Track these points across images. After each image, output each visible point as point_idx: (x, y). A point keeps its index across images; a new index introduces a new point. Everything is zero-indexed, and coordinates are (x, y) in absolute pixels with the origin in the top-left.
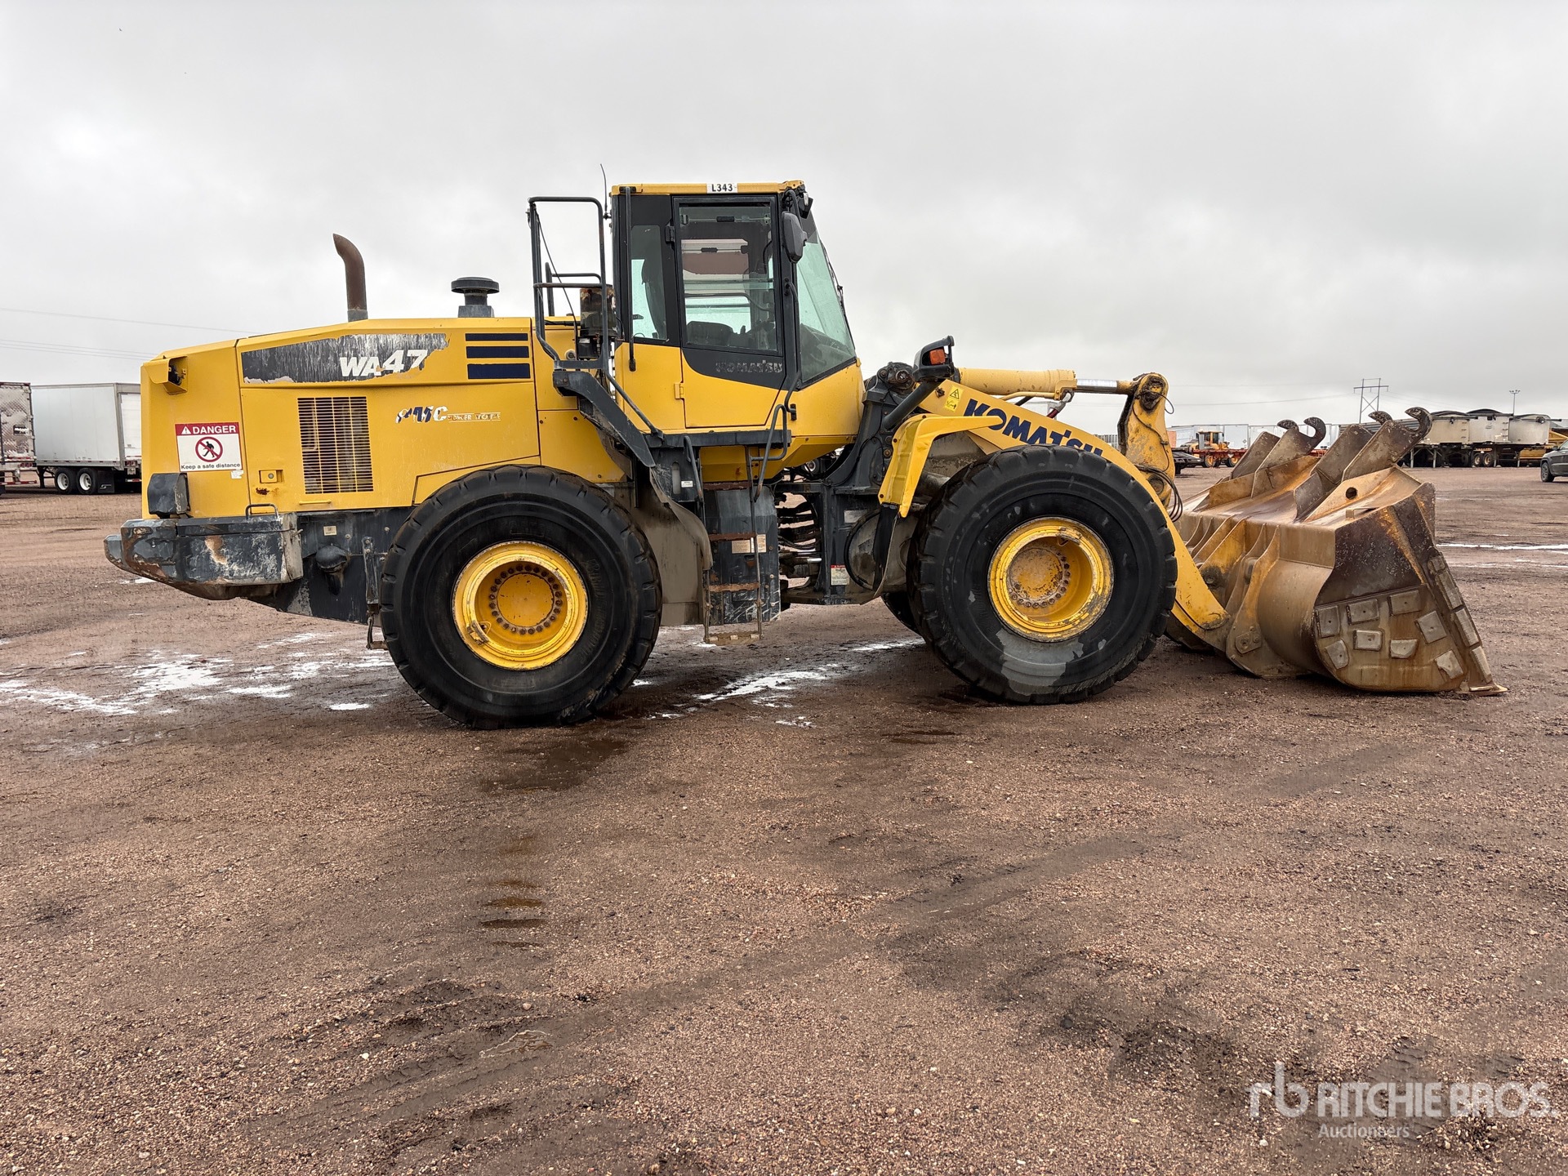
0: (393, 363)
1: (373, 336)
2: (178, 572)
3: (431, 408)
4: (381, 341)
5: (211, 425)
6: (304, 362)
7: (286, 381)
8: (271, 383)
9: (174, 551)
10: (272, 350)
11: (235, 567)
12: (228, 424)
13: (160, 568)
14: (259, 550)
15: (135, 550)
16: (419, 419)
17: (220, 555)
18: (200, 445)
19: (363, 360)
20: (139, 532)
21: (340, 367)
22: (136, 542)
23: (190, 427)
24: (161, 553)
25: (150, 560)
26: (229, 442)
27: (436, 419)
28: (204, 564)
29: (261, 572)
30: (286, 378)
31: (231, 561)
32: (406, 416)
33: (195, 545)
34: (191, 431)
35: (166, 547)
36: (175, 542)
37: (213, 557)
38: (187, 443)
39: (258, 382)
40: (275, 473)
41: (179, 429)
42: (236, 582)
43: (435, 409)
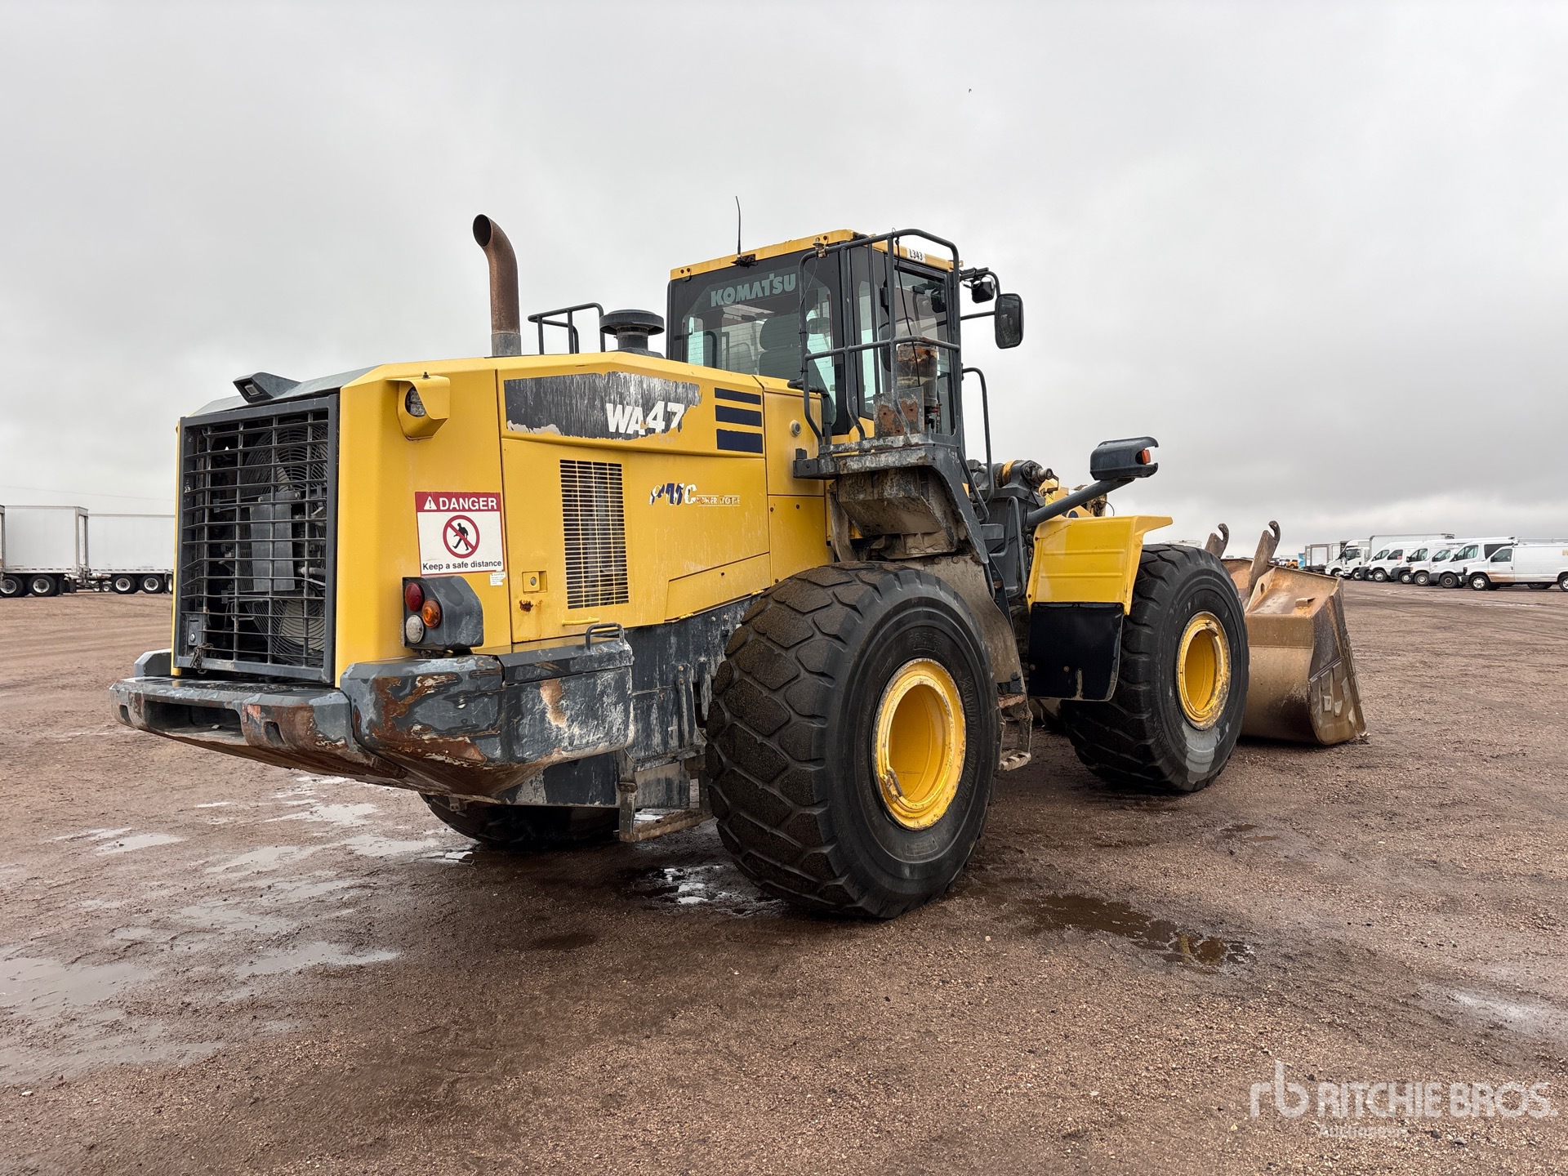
0: (655, 419)
1: (638, 377)
2: (503, 750)
3: (682, 486)
4: (645, 386)
5: (465, 496)
6: (571, 404)
7: (551, 432)
8: (537, 433)
9: (499, 713)
10: (538, 381)
11: (576, 730)
12: (487, 495)
13: (473, 744)
14: (605, 699)
15: (418, 717)
16: (672, 502)
17: (559, 711)
18: (449, 529)
19: (628, 409)
20: (430, 682)
21: (607, 418)
22: (417, 703)
23: (436, 497)
24: (477, 717)
25: (451, 732)
26: (487, 523)
27: (687, 502)
28: (538, 729)
29: (607, 734)
30: (552, 427)
31: (572, 720)
32: (659, 496)
33: (526, 699)
34: (437, 504)
35: (486, 705)
36: (500, 695)
37: (549, 716)
38: (432, 523)
39: (521, 430)
40: (537, 576)
41: (420, 500)
42: (577, 754)
43: (685, 486)
